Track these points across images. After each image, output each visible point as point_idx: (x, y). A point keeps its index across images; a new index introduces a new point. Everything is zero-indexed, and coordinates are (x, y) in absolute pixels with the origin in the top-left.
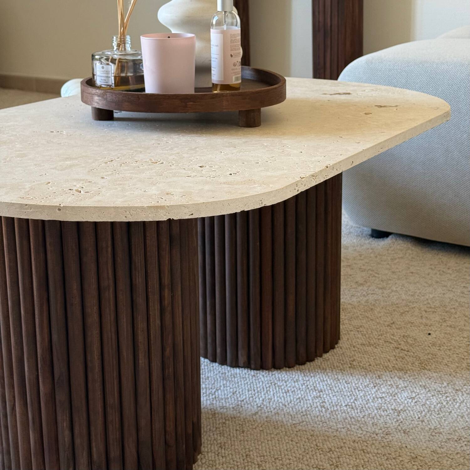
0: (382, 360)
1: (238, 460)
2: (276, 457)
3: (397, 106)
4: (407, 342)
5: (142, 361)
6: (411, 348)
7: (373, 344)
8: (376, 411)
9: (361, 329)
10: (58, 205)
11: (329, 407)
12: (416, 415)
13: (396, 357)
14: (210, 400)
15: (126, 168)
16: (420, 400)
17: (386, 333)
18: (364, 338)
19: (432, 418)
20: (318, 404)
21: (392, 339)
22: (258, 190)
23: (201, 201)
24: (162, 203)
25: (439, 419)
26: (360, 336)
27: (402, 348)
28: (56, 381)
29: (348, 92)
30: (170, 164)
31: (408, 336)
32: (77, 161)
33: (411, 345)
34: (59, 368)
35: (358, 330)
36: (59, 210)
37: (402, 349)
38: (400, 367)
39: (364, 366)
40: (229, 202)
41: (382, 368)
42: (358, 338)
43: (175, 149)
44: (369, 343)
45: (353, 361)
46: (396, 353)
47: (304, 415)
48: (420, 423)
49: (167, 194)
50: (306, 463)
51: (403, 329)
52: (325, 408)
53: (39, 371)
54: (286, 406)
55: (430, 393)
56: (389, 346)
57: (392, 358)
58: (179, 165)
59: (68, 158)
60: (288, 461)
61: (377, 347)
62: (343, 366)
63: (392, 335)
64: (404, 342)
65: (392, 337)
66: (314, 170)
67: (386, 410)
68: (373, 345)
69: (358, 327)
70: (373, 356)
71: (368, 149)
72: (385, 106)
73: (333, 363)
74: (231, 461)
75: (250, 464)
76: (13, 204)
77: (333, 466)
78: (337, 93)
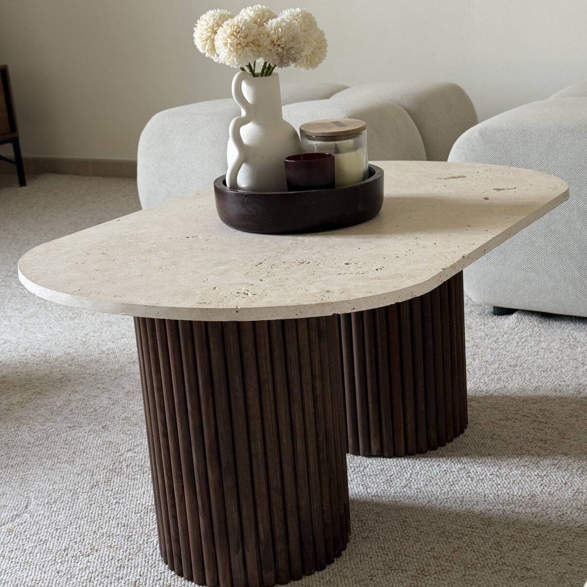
0: (521, 433)
1: (397, 525)
2: (431, 521)
3: (515, 188)
4: (544, 414)
5: (300, 446)
6: (549, 420)
7: (511, 418)
8: (520, 478)
9: (497, 406)
10: (235, 307)
11: (474, 477)
12: (559, 479)
13: (536, 429)
14: (359, 476)
15: (278, 269)
16: (562, 466)
17: (523, 408)
18: (501, 414)
19: (575, 481)
20: (464, 475)
21: (528, 413)
22: (408, 283)
23: (361, 296)
24: (326, 300)
25: (581, 481)
26: (497, 412)
27: (540, 420)
28: (223, 469)
29: (462, 175)
30: (317, 263)
31: (545, 410)
32: (229, 266)
33: (548, 417)
34: (226, 457)
35: (494, 406)
36: (237, 312)
37: (540, 422)
38: (540, 438)
39: (505, 439)
40: (384, 296)
41: (522, 439)
42: (495, 414)
43: (315, 248)
44: (507, 417)
45: (493, 435)
46: (535, 425)
47: (452, 485)
48: (564, 485)
49: (328, 292)
50: (460, 524)
51: (539, 403)
52: (471, 478)
53: (208, 461)
54: (433, 478)
55: (571, 459)
56: (527, 420)
57: (531, 430)
58: (326, 263)
59: (219, 263)
60: (443, 524)
61: (516, 421)
62: (484, 440)
63: (529, 410)
64: (542, 415)
65: (529, 411)
66: (452, 261)
67: (530, 476)
68: (511, 420)
69: (493, 404)
70: (512, 430)
71: (497, 236)
72: (502, 189)
73: (474, 439)
74: (390, 527)
75: (408, 528)
76: (195, 309)
77: (485, 526)
78: (452, 176)
